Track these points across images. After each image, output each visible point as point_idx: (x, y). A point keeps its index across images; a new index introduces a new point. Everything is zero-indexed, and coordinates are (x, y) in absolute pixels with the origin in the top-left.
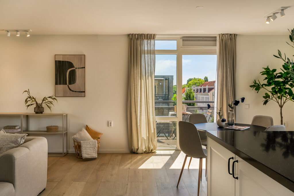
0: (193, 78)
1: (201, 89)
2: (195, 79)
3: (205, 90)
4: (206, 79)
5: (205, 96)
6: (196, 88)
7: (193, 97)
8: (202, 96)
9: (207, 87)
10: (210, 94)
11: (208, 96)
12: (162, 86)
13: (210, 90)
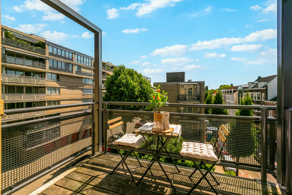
0: (223, 85)
1: (228, 91)
2: (224, 85)
3: (231, 92)
4: (232, 85)
5: (231, 96)
6: (225, 90)
7: (221, 96)
8: (229, 95)
9: (232, 90)
10: (235, 94)
11: (233, 96)
13: (234, 92)
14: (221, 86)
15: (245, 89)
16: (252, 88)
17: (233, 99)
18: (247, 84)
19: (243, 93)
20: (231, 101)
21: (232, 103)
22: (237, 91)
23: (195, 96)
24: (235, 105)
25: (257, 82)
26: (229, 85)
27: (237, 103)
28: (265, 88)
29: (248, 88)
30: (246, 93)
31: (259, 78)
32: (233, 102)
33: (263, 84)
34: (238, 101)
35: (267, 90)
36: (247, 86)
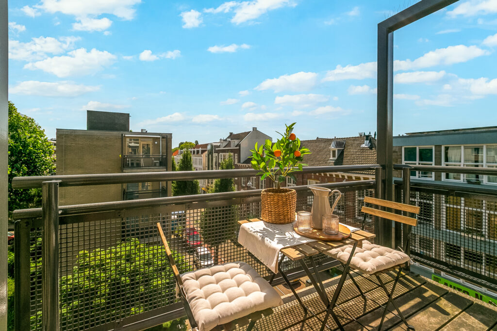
0: (185, 142)
1: (194, 152)
3: (198, 152)
4: (197, 142)
5: (198, 158)
6: (189, 150)
8: (195, 157)
9: (200, 149)
10: (203, 156)
11: (200, 158)
12: (159, 144)
13: (203, 152)
14: (182, 143)
15: (216, 149)
16: (225, 147)
17: (200, 163)
18: (219, 141)
19: (214, 154)
20: (198, 166)
21: (200, 169)
22: (206, 151)
23: (156, 159)
24: (203, 170)
25: (229, 140)
26: (194, 142)
27: (207, 168)
28: (238, 148)
29: (219, 147)
30: (217, 154)
31: (231, 134)
32: (201, 167)
33: (236, 142)
34: (207, 165)
35: (240, 149)
36: (219, 144)
